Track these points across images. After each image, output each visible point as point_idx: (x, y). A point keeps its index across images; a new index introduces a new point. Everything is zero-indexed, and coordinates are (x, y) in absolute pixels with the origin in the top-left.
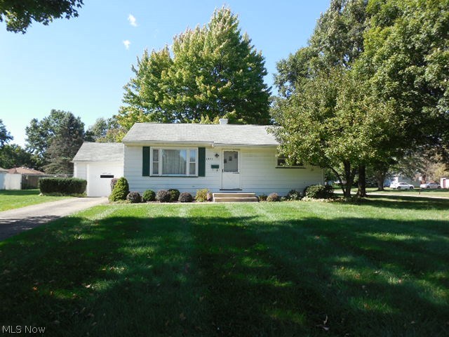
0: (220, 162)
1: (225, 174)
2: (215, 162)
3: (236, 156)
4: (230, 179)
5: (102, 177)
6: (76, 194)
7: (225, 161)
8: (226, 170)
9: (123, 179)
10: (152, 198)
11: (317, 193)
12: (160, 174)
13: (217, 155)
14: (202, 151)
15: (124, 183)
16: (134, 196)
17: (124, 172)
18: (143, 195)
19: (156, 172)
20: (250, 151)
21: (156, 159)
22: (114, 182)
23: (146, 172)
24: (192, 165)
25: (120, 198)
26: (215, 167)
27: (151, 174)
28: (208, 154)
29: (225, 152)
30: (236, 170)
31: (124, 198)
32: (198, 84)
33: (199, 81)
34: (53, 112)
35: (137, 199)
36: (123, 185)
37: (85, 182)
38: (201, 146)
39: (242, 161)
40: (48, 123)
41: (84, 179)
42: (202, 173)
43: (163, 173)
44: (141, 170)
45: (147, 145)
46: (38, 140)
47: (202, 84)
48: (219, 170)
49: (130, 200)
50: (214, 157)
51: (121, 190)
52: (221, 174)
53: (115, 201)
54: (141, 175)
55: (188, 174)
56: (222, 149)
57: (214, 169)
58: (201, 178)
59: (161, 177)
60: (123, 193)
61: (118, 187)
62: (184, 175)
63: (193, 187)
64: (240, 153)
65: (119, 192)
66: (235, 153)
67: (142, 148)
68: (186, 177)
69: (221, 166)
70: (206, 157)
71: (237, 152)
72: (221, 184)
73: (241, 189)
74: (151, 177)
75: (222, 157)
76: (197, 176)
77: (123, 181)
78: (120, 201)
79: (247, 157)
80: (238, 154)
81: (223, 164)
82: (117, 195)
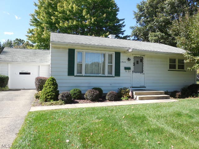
0: (130, 64)
1: (135, 74)
3: (142, 60)
5: (21, 73)
7: (134, 64)
8: (135, 71)
10: (79, 96)
12: (83, 74)
13: (129, 59)
19: (80, 72)
23: (71, 72)
24: (110, 67)
25: (51, 99)
26: (127, 69)
27: (75, 74)
28: (123, 58)
29: (134, 57)
30: (142, 72)
31: (55, 98)
36: (53, 84)
37: (7, 78)
38: (117, 51)
42: (118, 74)
43: (86, 73)
45: (72, 47)
48: (130, 71)
49: (63, 100)
50: (127, 61)
51: (52, 90)
52: (131, 75)
53: (46, 101)
54: (67, 73)
55: (106, 74)
56: (133, 54)
57: (127, 70)
58: (117, 78)
59: (84, 76)
60: (54, 94)
61: (48, 87)
62: (103, 75)
63: (111, 85)
64: (145, 59)
65: (50, 92)
66: (141, 58)
67: (68, 50)
68: (106, 77)
69: (131, 69)
70: (121, 60)
71: (143, 57)
72: (131, 83)
73: (146, 87)
74: (75, 76)
75: (132, 61)
76: (114, 76)
77: (53, 81)
78: (52, 102)
79: (150, 61)
80: (143, 59)
81: (133, 66)
82: (48, 96)
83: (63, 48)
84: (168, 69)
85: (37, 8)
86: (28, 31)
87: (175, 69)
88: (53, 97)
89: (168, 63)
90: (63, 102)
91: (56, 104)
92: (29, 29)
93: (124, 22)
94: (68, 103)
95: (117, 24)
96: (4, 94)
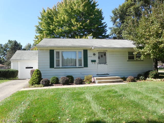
0: (96, 58)
1: (100, 65)
2: (93, 58)
3: (105, 55)
4: (102, 68)
5: (27, 68)
6: (12, 78)
7: (99, 58)
8: (100, 63)
9: (38, 70)
10: (57, 82)
11: (155, 75)
12: (61, 66)
13: (94, 54)
14: (85, 52)
15: (39, 73)
16: (45, 82)
17: (38, 66)
18: (51, 80)
19: (58, 65)
20: (113, 52)
21: (58, 57)
22: (32, 72)
23: (52, 66)
24: (80, 61)
25: (36, 83)
26: (93, 61)
27: (55, 66)
28: (90, 54)
29: (99, 52)
30: (105, 63)
32: (73, 22)
33: (73, 21)
34: (9, 41)
35: (47, 84)
36: (38, 74)
37: (17, 71)
38: (85, 49)
39: (109, 58)
40: (7, 45)
41: (16, 69)
42: (86, 65)
43: (62, 66)
44: (49, 64)
45: (52, 49)
46: (3, 52)
47: (75, 22)
48: (96, 63)
49: (43, 84)
50: (93, 56)
51: (36, 78)
52: (97, 66)
53: (32, 85)
54: (49, 67)
55: (77, 66)
56: (97, 51)
57: (93, 63)
58: (85, 68)
59: (61, 68)
60: (38, 80)
61: (34, 76)
62: (75, 67)
63: (81, 73)
64: (107, 53)
65: (35, 79)
66: (105, 53)
67: (49, 51)
68: (77, 68)
69: (97, 61)
70: (88, 56)
71: (106, 52)
72: (97, 72)
73: (109, 74)
74: (55, 68)
75: (97, 55)
76: (83, 67)
77: (38, 72)
78: (36, 85)
79: (111, 55)
80: (106, 53)
81: (98, 59)
82: (34, 81)
83: (46, 50)
84: (128, 60)
85: (40, 21)
86: (35, 37)
87: (134, 59)
88: (37, 82)
89: (127, 56)
90: (43, 85)
91: (38, 87)
92: (36, 36)
93: (106, 24)
94: (46, 86)
95: (101, 26)
96: (13, 82)
